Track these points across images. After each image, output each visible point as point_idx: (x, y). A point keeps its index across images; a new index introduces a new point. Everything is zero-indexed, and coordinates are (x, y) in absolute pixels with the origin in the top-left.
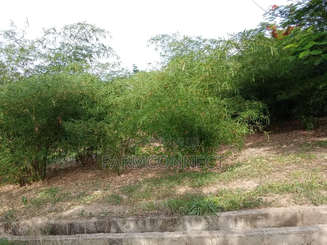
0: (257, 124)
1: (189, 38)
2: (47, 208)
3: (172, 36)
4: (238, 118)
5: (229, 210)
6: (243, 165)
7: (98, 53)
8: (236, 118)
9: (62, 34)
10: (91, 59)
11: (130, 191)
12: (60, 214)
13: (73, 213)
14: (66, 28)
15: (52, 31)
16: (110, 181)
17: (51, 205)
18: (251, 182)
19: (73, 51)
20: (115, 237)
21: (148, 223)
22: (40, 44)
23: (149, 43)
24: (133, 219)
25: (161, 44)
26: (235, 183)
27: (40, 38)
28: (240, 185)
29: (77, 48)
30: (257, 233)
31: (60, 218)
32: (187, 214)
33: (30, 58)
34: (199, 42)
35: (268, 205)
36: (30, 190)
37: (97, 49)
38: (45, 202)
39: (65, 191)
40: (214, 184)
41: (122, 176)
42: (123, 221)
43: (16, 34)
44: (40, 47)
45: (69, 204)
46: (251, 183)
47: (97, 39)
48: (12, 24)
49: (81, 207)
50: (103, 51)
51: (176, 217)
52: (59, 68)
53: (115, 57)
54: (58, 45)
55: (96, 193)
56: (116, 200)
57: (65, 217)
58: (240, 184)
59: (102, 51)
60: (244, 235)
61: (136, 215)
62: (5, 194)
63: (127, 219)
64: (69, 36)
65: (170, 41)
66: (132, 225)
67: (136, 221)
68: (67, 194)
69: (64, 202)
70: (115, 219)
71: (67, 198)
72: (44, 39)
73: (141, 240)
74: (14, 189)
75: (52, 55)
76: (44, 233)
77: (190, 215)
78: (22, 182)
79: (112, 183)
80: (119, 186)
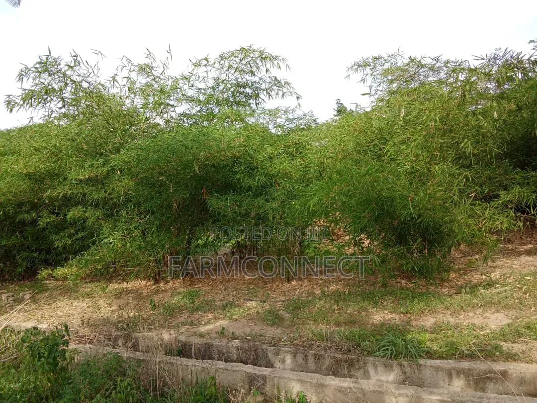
0: (533, 213)
1: (418, 60)
2: (182, 318)
3: (389, 59)
4: (497, 201)
5: (441, 357)
6: (498, 286)
7: (268, 91)
8: (493, 201)
9: (217, 65)
10: (258, 102)
11: (296, 307)
12: (195, 330)
13: (211, 330)
14: (222, 57)
15: (204, 62)
16: (273, 290)
17: (187, 314)
18: (500, 316)
19: (232, 90)
20: (257, 372)
21: (311, 360)
22: (186, 82)
23: (351, 72)
24: (290, 350)
25: (371, 72)
26: (471, 314)
27: (186, 73)
28: (478, 319)
29: (238, 85)
30: (472, 398)
31: (195, 334)
32: (370, 354)
33: (172, 103)
34: (437, 65)
35: (510, 357)
36: (166, 291)
37: (267, 86)
38: (180, 309)
39: (210, 297)
40: (434, 312)
41: (293, 283)
42: (275, 352)
43: (154, 69)
44: (186, 87)
45: (210, 316)
46: (499, 318)
47: (267, 71)
48: (149, 55)
49: (224, 323)
50: (277, 88)
51: (353, 357)
52: (210, 116)
53: (295, 96)
54: (211, 83)
55: (249, 304)
56: (274, 319)
57: (201, 335)
58: (480, 316)
59: (274, 87)
60: (449, 400)
61: (294, 345)
62: (134, 293)
63: (282, 349)
64: (226, 69)
65: (387, 66)
66: (289, 360)
67: (293, 353)
68: (211, 301)
69: (205, 312)
70: (264, 347)
71: (209, 306)
72: (191, 75)
73: (293, 382)
74: (146, 286)
75: (202, 98)
76: (169, 352)
77: (375, 356)
78: (157, 278)
79: (276, 293)
80: (283, 298)
